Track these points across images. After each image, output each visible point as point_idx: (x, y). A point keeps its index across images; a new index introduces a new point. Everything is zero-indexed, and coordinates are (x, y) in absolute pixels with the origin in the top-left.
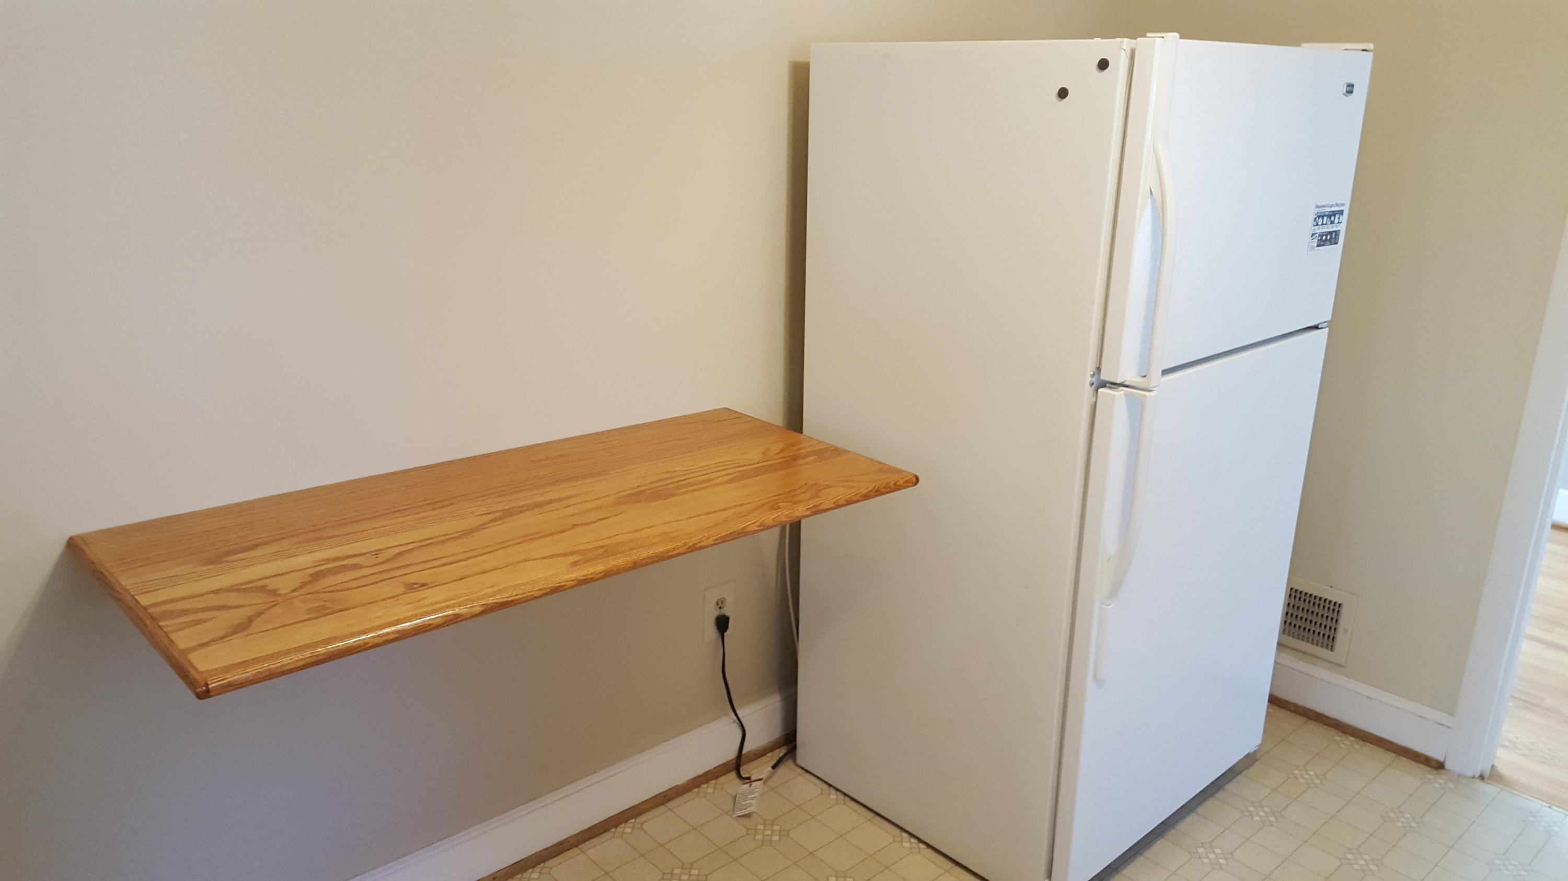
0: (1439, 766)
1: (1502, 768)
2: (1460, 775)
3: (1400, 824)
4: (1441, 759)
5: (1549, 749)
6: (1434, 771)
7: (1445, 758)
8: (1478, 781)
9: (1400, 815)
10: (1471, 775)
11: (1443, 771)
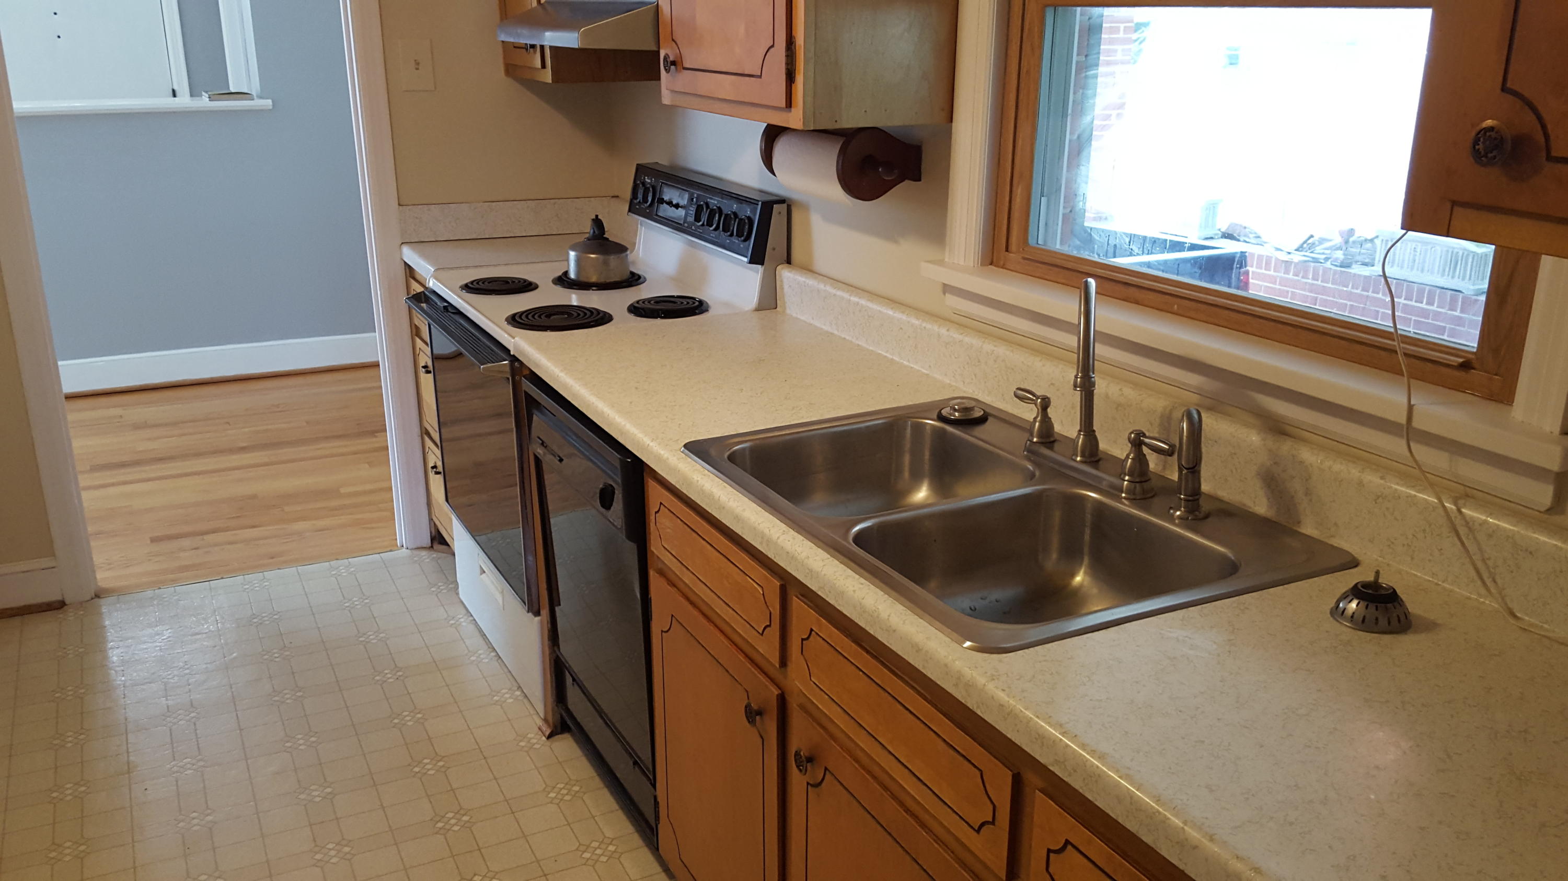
0: (59, 605)
1: (103, 584)
2: (81, 603)
3: (70, 656)
4: (60, 598)
5: (107, 560)
6: (61, 611)
7: (63, 595)
8: (96, 600)
9: (65, 651)
10: (88, 598)
11: (66, 607)
